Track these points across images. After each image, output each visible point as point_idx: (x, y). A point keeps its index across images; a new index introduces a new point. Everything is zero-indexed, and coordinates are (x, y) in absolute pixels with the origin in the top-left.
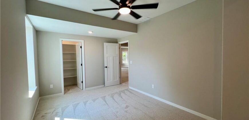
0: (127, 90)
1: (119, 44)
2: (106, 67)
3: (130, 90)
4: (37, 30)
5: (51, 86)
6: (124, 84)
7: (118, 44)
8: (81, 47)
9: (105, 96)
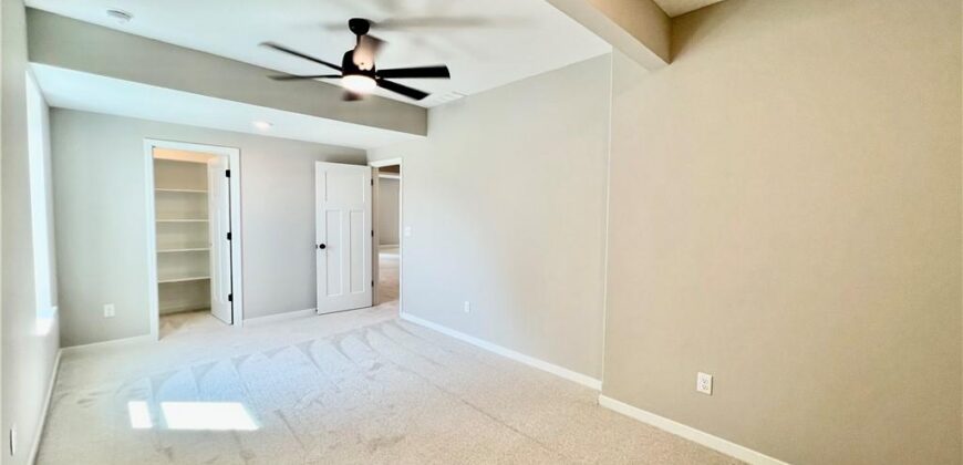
0: (391, 322)
1: (373, 168)
2: (323, 246)
3: (403, 325)
4: (56, 105)
5: (109, 309)
6: (386, 306)
7: (368, 168)
8: (228, 174)
9: (312, 342)
